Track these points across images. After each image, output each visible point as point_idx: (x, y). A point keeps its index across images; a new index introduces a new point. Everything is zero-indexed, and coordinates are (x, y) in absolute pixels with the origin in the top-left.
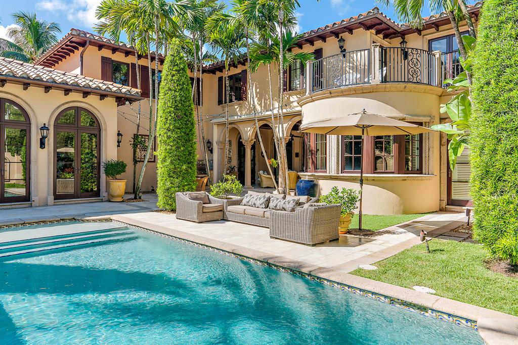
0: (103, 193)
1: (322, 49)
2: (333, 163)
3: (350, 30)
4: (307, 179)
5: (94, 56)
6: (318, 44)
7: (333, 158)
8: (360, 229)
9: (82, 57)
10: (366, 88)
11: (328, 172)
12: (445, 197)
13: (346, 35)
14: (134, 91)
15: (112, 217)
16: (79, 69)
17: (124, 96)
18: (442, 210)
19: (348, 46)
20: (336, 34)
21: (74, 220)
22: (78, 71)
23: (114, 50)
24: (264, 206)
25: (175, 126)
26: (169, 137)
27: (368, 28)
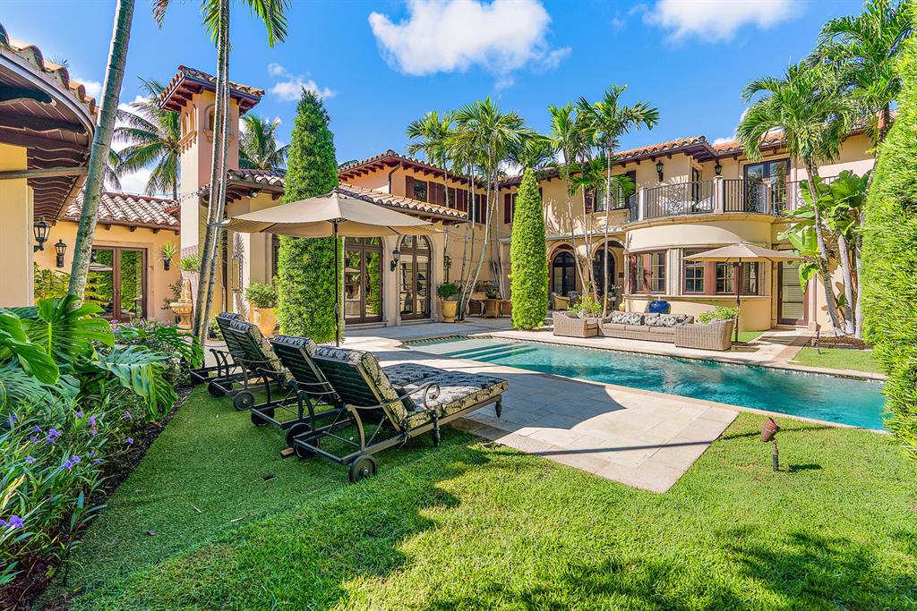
0: (434, 314)
1: (635, 171)
2: (674, 285)
3: (669, 154)
4: (659, 300)
5: (401, 174)
6: (631, 167)
7: (674, 281)
8: (736, 341)
9: (390, 177)
10: (711, 217)
11: (668, 293)
12: (775, 317)
13: (665, 159)
14: (462, 214)
15: (492, 334)
16: (388, 187)
17: (455, 219)
18: (773, 329)
19: (665, 170)
20: (653, 158)
21: (458, 337)
22: (385, 189)
23: (417, 169)
24: (639, 323)
25: (534, 251)
26: (528, 262)
27: (688, 153)
